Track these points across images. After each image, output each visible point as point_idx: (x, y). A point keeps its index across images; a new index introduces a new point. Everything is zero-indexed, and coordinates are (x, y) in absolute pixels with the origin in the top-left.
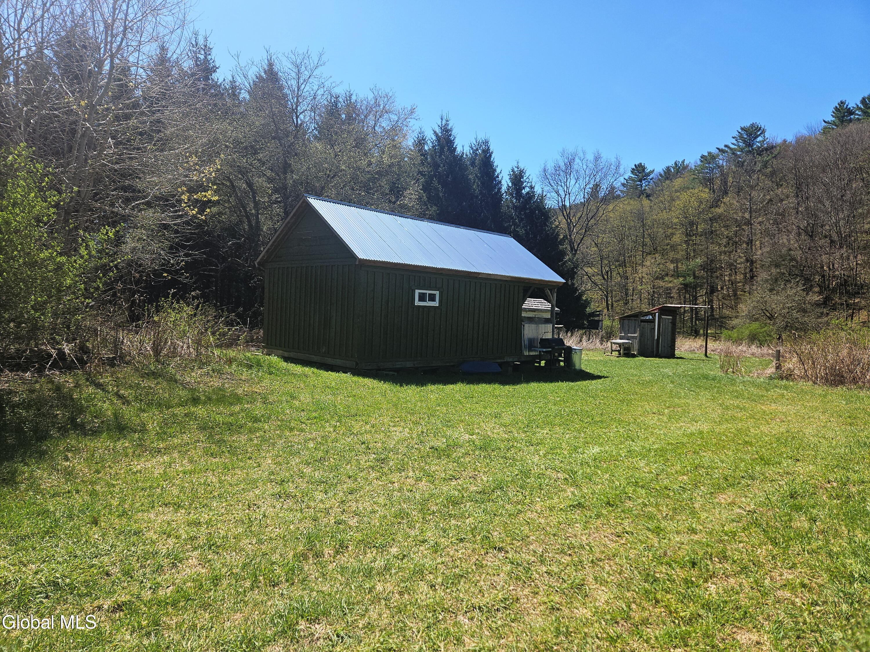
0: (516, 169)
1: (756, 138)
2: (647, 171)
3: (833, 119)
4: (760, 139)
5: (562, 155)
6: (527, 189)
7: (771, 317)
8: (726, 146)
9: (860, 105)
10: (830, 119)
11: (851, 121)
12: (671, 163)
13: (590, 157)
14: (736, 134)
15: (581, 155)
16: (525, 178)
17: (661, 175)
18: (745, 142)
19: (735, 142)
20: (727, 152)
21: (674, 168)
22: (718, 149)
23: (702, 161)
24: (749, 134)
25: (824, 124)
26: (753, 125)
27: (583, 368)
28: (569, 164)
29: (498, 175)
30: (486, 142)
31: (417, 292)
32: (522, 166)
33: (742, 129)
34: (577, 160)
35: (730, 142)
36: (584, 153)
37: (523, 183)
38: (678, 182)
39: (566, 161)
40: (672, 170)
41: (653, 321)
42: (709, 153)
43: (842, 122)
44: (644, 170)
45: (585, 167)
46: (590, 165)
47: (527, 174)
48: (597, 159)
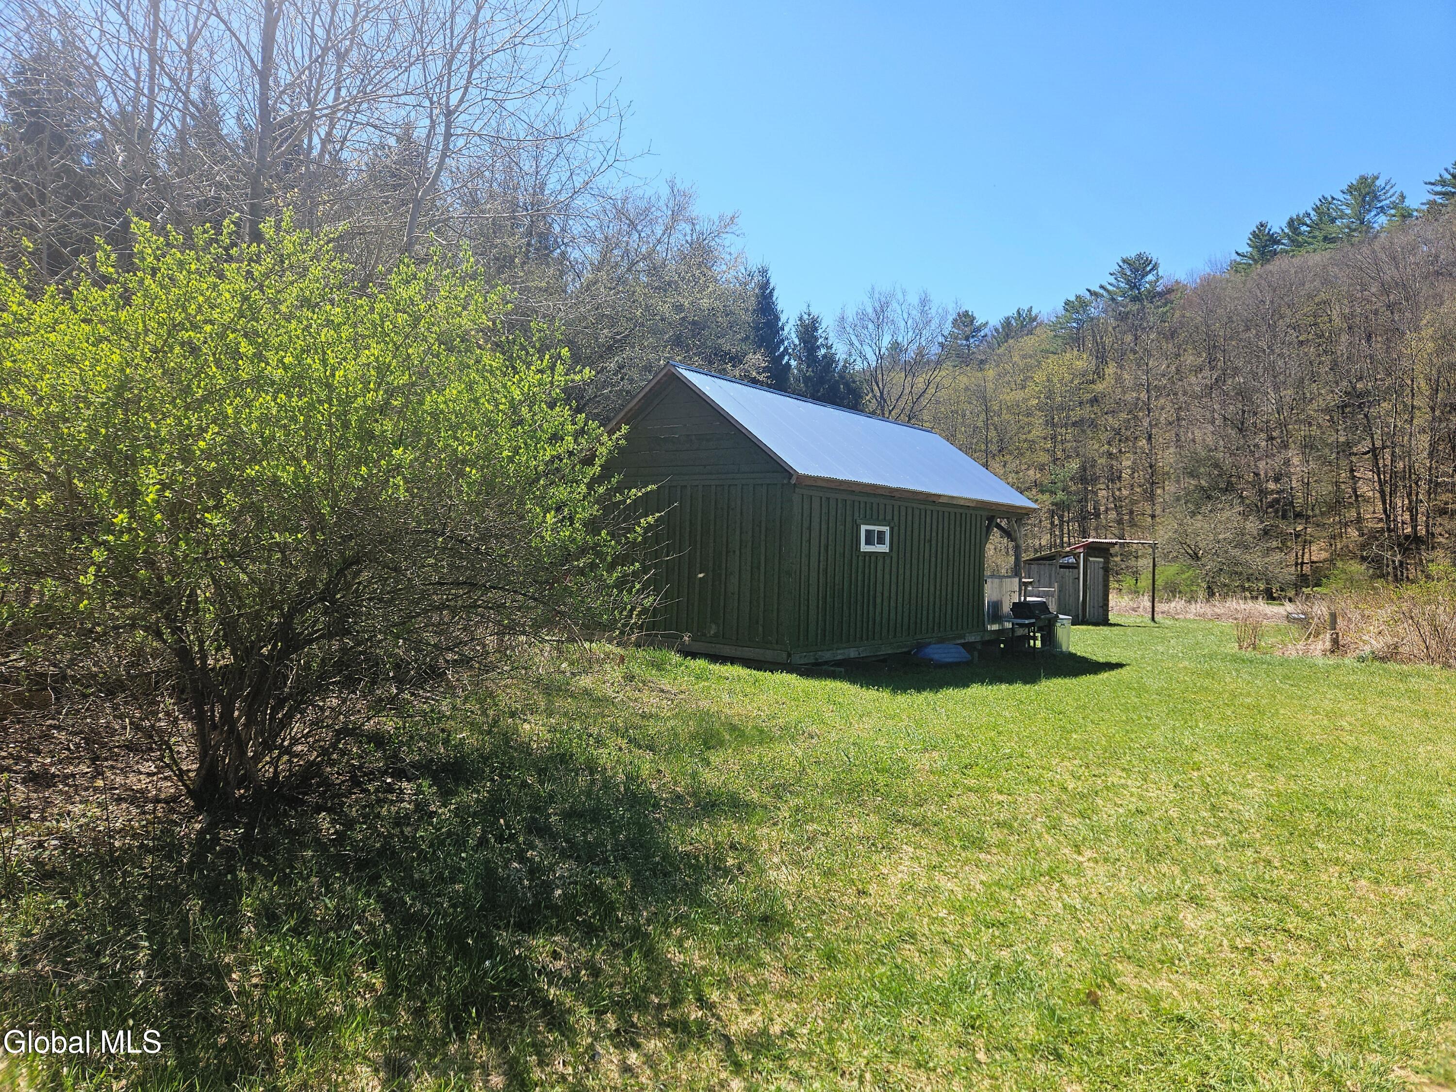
0: (806, 317)
1: (1143, 276)
2: (977, 324)
3: (1250, 249)
4: (1150, 277)
5: (871, 297)
6: (823, 351)
7: (1196, 557)
8: (1102, 287)
9: (1286, 230)
10: (1245, 249)
11: (1275, 253)
12: (1011, 312)
13: (914, 299)
14: (1115, 268)
15: (900, 296)
16: (820, 331)
17: (996, 330)
18: (1128, 282)
19: (1114, 282)
20: (1102, 296)
21: (1016, 320)
22: (1089, 290)
23: (1067, 310)
24: (1135, 270)
25: (1234, 257)
26: (1139, 256)
27: (1072, 650)
28: (881, 310)
29: (783, 325)
30: (764, 272)
31: (864, 528)
32: (815, 312)
33: (1124, 261)
34: (894, 305)
35: (1107, 280)
36: (904, 293)
37: (816, 339)
38: (1029, 343)
39: (877, 305)
40: (1013, 322)
41: (1076, 567)
42: (1078, 297)
43: (1263, 254)
44: (972, 322)
45: (905, 316)
46: (914, 312)
47: (824, 325)
48: (924, 302)
